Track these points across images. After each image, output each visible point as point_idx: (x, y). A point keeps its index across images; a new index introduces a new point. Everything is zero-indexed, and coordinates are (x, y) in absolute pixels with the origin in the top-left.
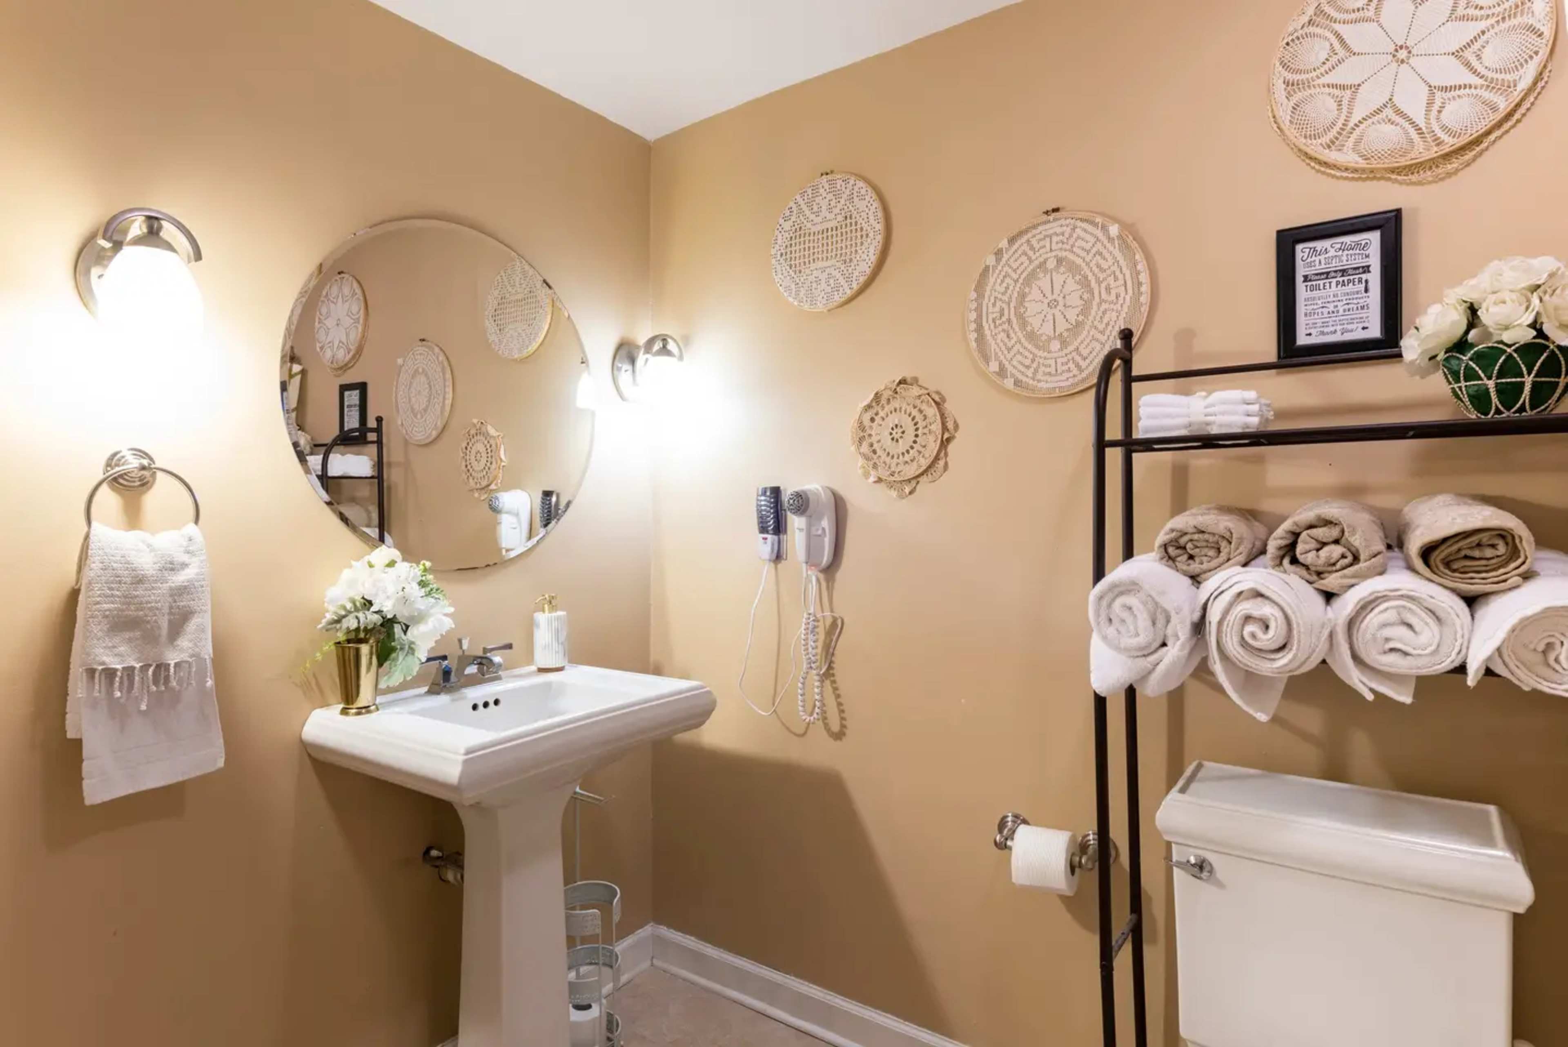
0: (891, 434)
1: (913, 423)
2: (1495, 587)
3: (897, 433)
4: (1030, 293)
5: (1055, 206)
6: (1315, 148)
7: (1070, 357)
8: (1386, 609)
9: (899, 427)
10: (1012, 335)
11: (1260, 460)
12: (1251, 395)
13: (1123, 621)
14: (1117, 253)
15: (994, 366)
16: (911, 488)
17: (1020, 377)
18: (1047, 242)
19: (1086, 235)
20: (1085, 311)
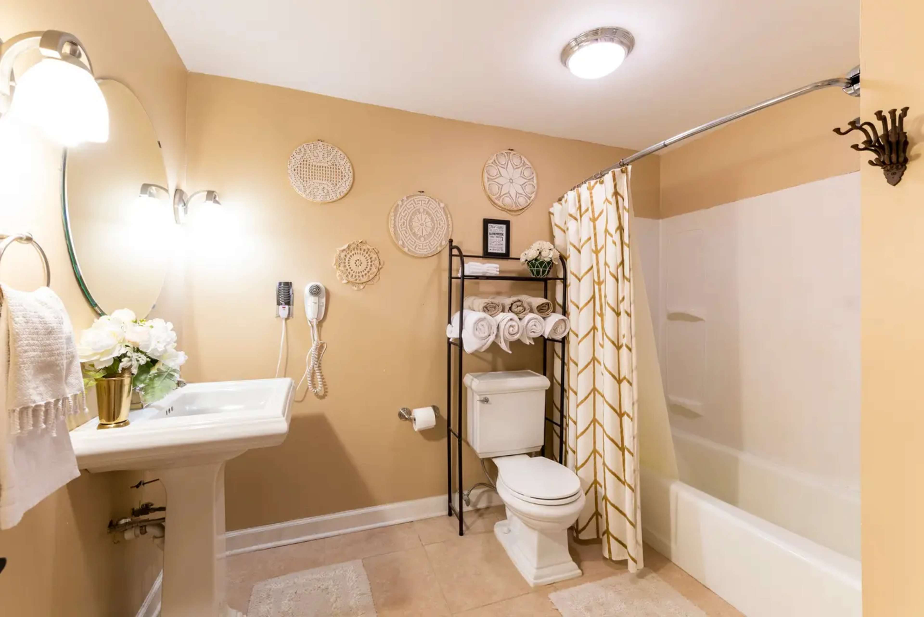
0: (355, 263)
1: (366, 260)
2: (547, 316)
3: (358, 263)
4: (414, 218)
5: (423, 190)
6: (493, 198)
7: (427, 244)
8: (532, 322)
9: (359, 261)
10: (407, 232)
11: (478, 283)
12: (497, 266)
13: (480, 329)
14: (442, 212)
15: (400, 243)
16: (364, 286)
17: (411, 248)
18: (420, 202)
19: (433, 204)
20: (433, 230)
